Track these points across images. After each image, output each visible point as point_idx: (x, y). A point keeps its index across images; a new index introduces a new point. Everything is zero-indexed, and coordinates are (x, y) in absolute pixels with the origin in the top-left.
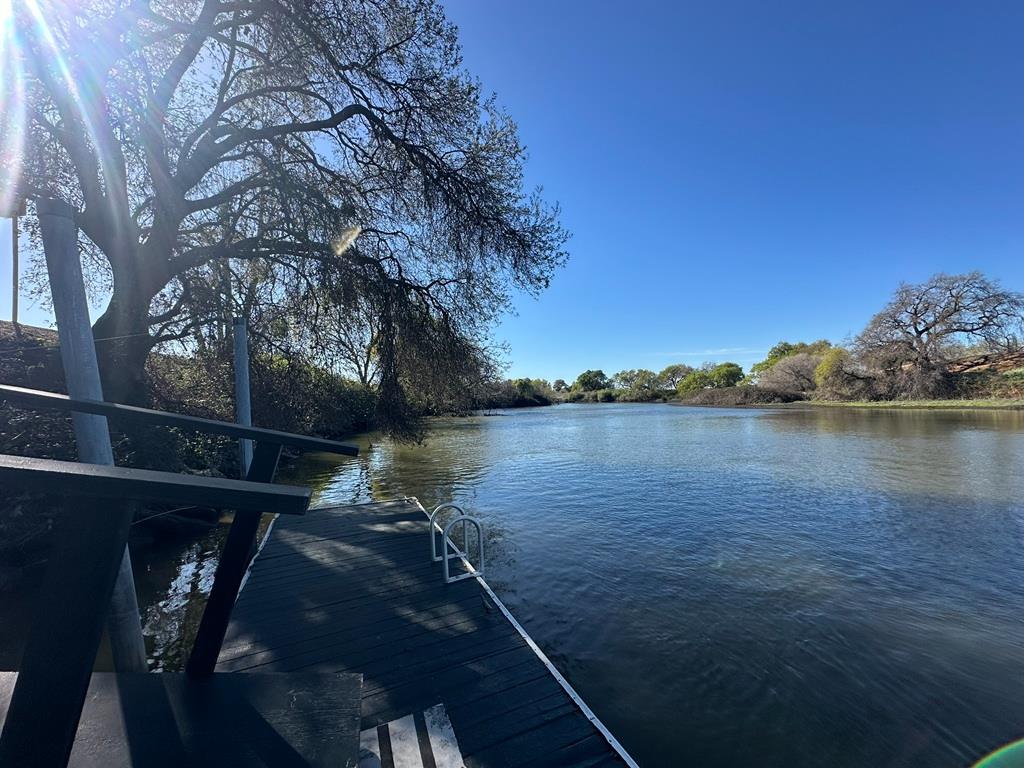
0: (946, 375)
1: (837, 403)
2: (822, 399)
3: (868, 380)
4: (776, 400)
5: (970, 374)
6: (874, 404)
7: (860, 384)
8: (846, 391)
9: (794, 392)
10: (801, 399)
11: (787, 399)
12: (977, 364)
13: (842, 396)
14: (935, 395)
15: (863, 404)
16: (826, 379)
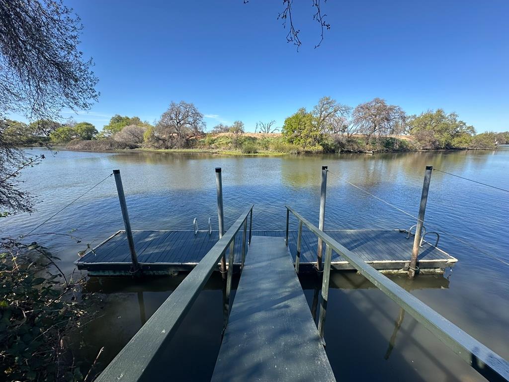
0: (187, 140)
1: (152, 149)
2: (146, 147)
3: (164, 140)
4: (127, 148)
5: (191, 140)
6: (167, 150)
7: (161, 142)
8: (156, 144)
9: (134, 144)
10: (137, 148)
11: (132, 147)
12: (192, 136)
13: (155, 147)
14: (184, 147)
15: (163, 150)
16: (148, 139)
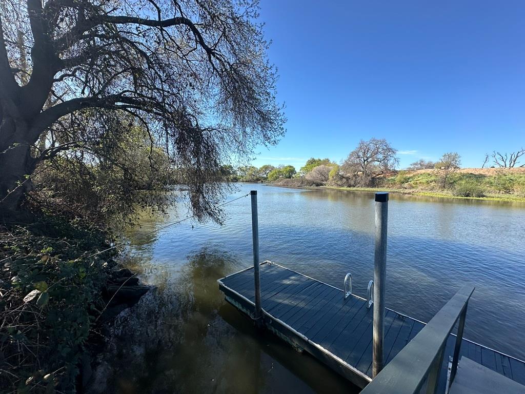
0: (373, 178)
1: (335, 187)
2: (330, 186)
3: (348, 179)
4: (314, 185)
5: (378, 178)
6: (349, 189)
7: (344, 180)
8: (339, 183)
9: (320, 182)
10: (322, 185)
11: (318, 185)
12: (380, 174)
13: (338, 185)
14: (368, 186)
15: (345, 188)
16: (333, 177)
